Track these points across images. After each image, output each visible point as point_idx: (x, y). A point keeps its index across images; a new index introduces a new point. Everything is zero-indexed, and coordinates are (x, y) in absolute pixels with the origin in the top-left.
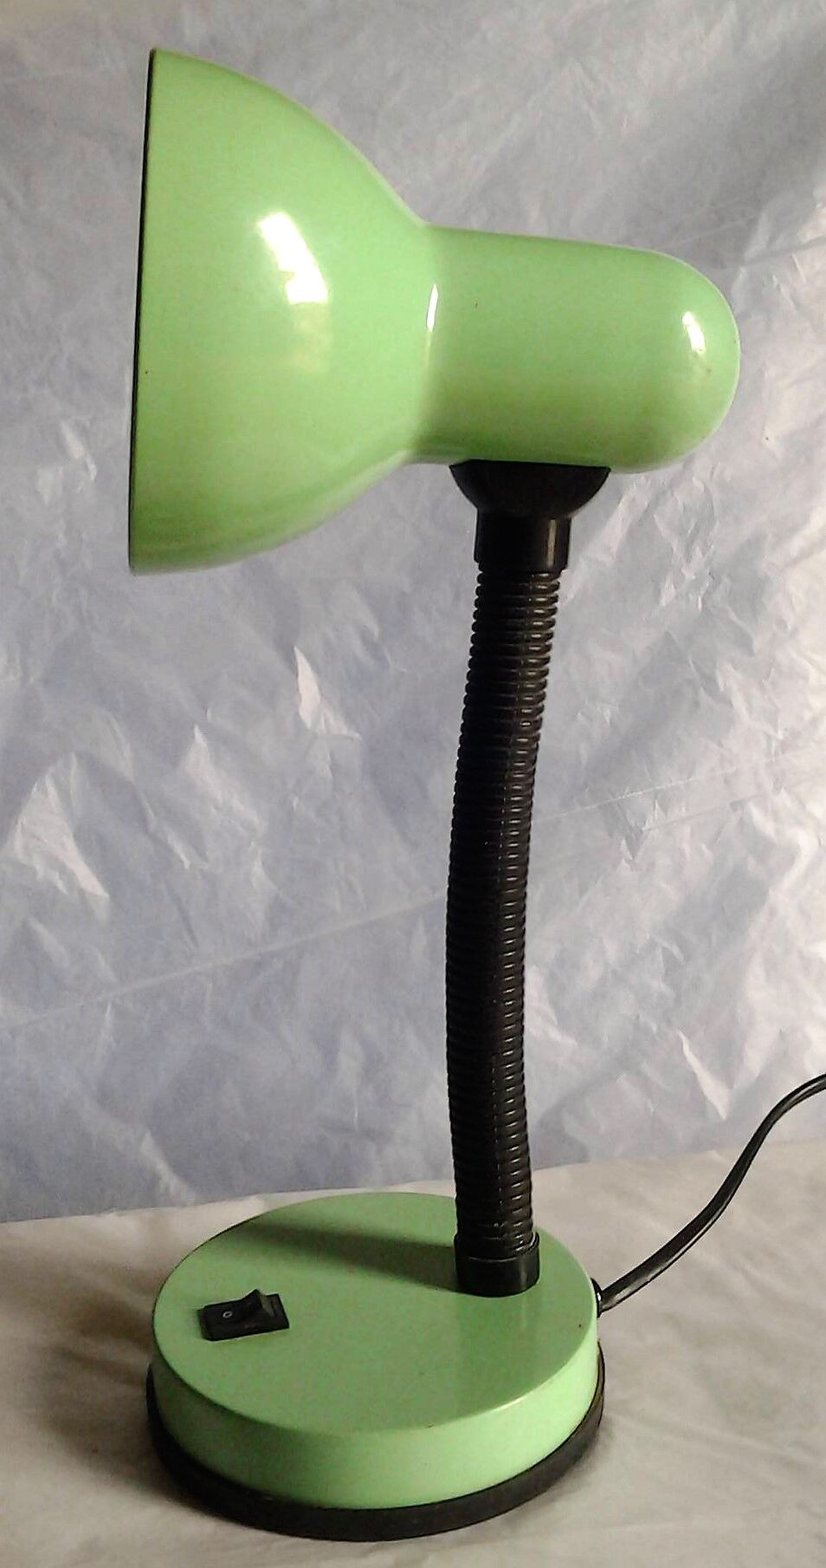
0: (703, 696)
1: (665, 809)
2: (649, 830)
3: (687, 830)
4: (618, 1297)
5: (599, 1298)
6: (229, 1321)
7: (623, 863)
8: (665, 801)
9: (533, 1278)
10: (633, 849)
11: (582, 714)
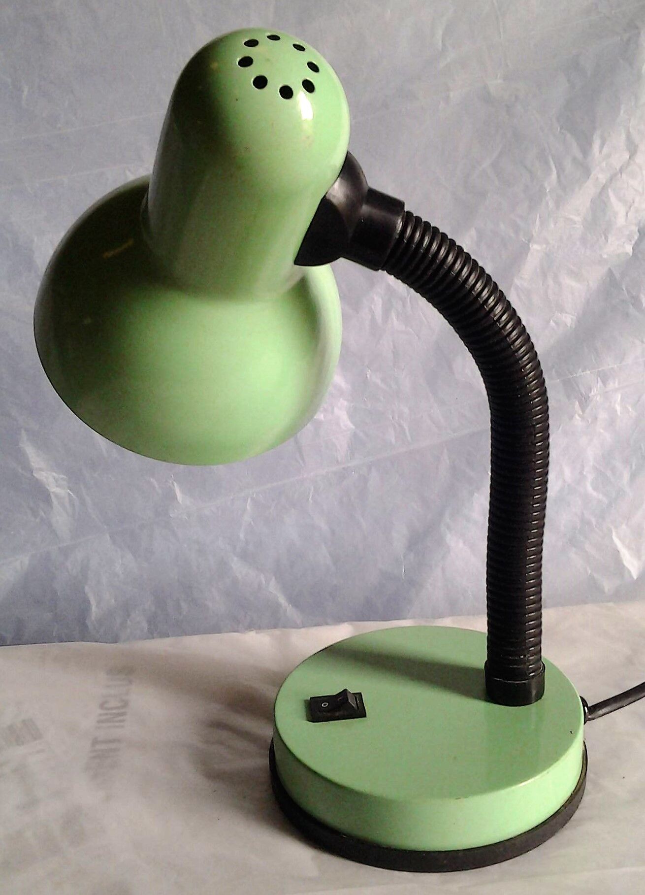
0: (632, 310)
1: (604, 383)
2: (594, 396)
3: (619, 397)
4: (600, 712)
5: (587, 711)
6: (327, 710)
7: (577, 417)
8: (604, 378)
9: (540, 695)
10: (583, 408)
11: (553, 321)
